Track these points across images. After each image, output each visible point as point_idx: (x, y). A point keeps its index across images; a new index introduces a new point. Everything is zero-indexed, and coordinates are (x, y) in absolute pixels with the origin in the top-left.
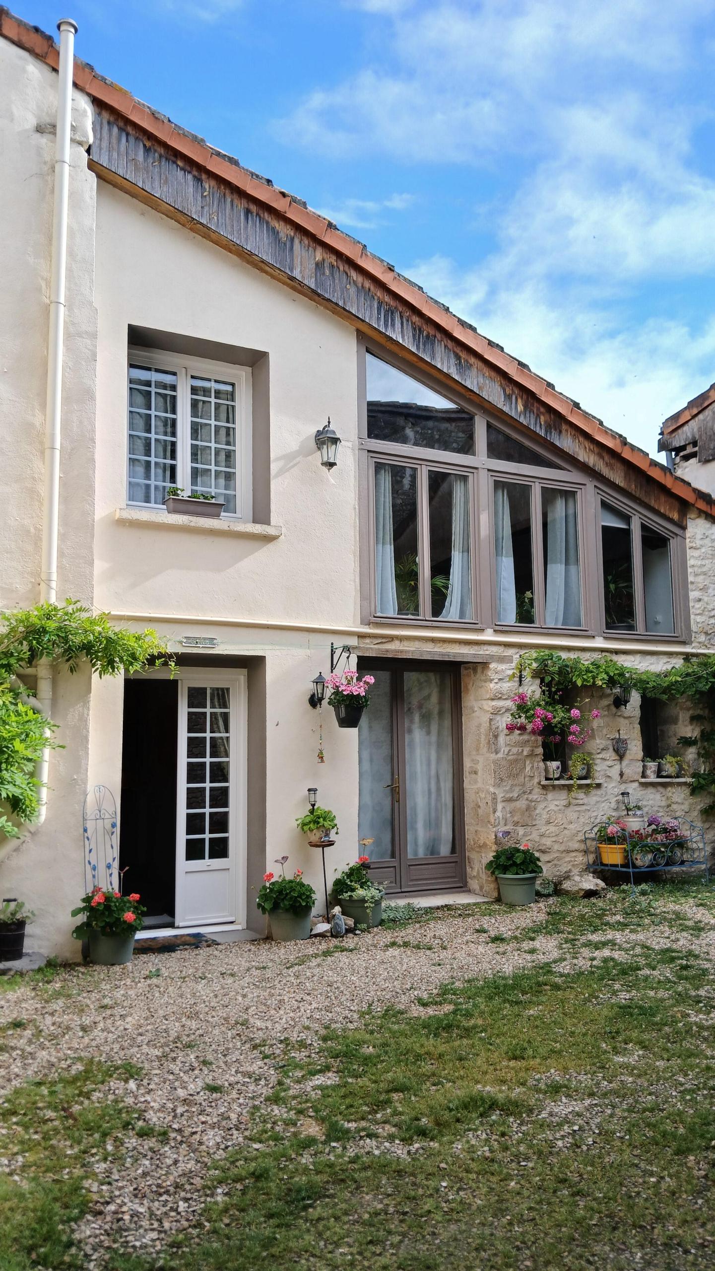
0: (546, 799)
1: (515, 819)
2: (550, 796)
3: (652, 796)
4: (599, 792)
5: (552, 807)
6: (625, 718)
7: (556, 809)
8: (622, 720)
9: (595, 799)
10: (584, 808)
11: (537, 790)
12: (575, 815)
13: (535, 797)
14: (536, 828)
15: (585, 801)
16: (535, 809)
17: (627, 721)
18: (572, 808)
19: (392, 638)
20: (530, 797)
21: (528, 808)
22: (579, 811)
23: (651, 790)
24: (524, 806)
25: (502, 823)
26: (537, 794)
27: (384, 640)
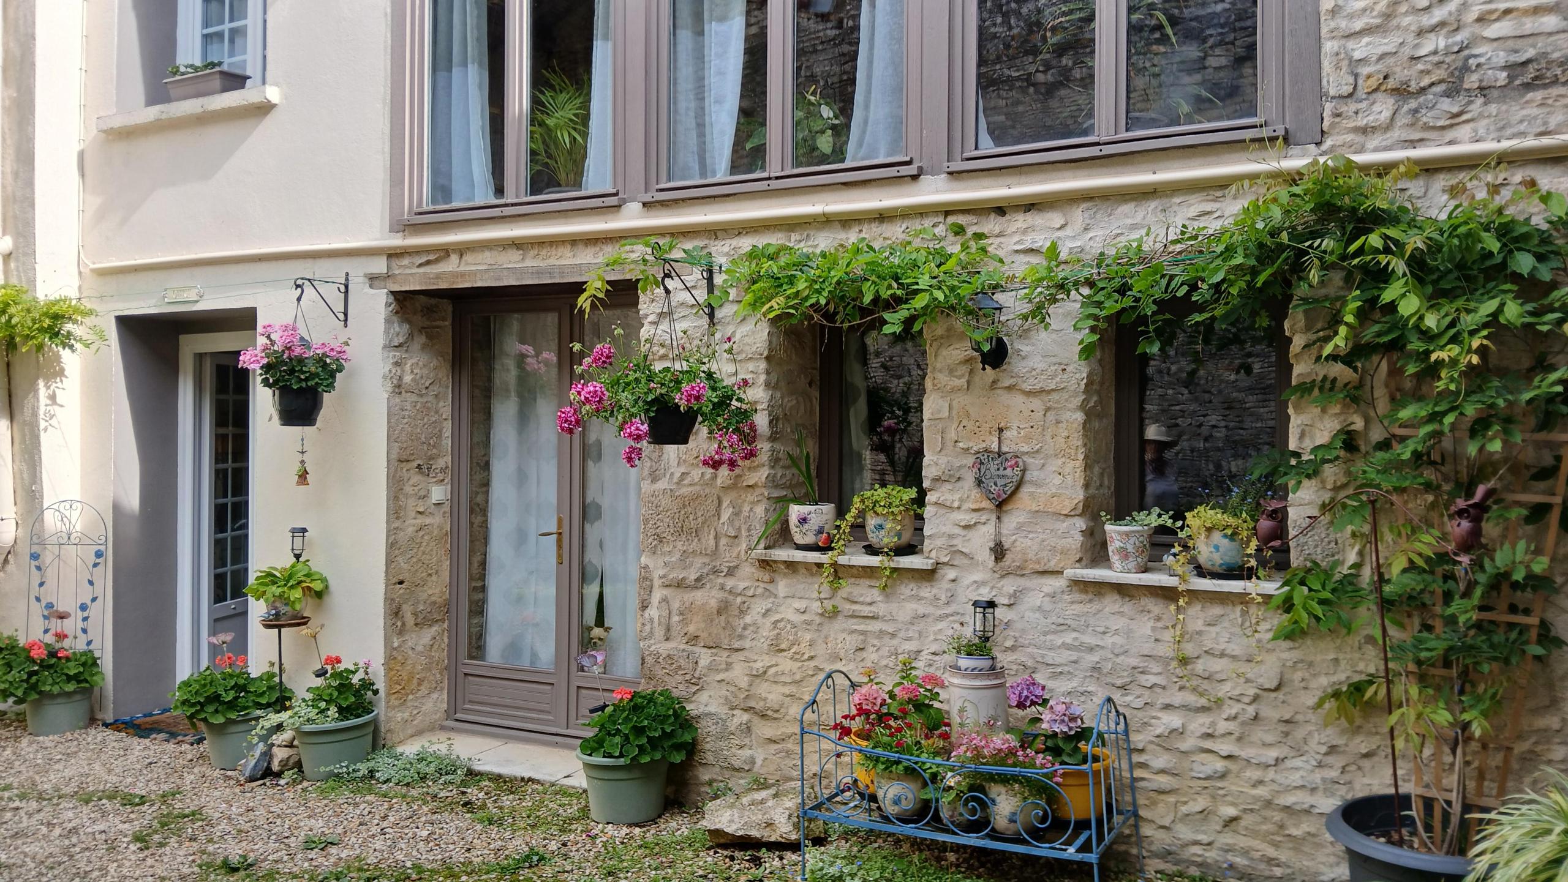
0: (769, 593)
1: (691, 629)
2: (782, 586)
3: (1118, 623)
4: (926, 591)
5: (789, 612)
6: (1029, 394)
7: (797, 618)
8: (1018, 400)
9: (911, 608)
10: (874, 626)
11: (748, 570)
12: (853, 641)
13: (742, 585)
14: (740, 656)
15: (881, 609)
16: (742, 612)
17: (1037, 403)
18: (839, 624)
19: (444, 252)
20: (730, 583)
21: (723, 609)
22: (863, 633)
23: (1111, 603)
24: (713, 603)
25: (659, 633)
26: (747, 578)
27: (432, 257)
